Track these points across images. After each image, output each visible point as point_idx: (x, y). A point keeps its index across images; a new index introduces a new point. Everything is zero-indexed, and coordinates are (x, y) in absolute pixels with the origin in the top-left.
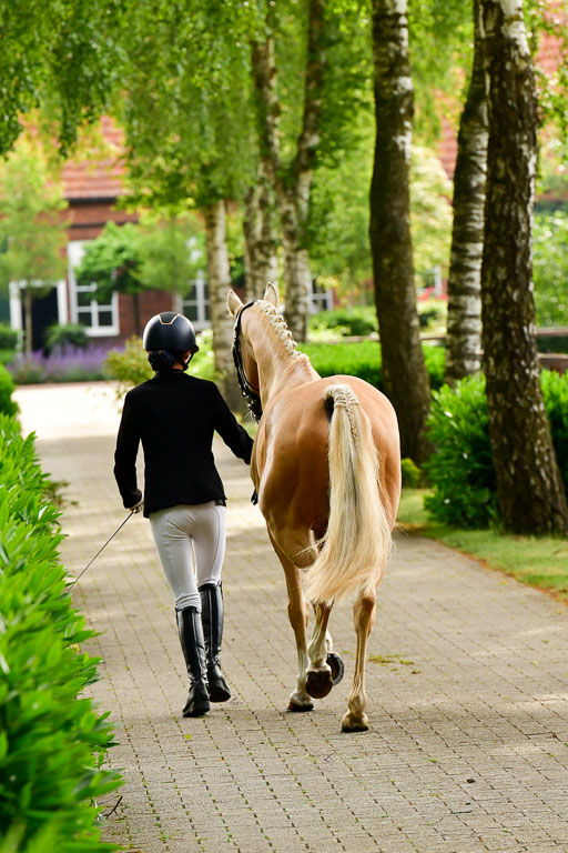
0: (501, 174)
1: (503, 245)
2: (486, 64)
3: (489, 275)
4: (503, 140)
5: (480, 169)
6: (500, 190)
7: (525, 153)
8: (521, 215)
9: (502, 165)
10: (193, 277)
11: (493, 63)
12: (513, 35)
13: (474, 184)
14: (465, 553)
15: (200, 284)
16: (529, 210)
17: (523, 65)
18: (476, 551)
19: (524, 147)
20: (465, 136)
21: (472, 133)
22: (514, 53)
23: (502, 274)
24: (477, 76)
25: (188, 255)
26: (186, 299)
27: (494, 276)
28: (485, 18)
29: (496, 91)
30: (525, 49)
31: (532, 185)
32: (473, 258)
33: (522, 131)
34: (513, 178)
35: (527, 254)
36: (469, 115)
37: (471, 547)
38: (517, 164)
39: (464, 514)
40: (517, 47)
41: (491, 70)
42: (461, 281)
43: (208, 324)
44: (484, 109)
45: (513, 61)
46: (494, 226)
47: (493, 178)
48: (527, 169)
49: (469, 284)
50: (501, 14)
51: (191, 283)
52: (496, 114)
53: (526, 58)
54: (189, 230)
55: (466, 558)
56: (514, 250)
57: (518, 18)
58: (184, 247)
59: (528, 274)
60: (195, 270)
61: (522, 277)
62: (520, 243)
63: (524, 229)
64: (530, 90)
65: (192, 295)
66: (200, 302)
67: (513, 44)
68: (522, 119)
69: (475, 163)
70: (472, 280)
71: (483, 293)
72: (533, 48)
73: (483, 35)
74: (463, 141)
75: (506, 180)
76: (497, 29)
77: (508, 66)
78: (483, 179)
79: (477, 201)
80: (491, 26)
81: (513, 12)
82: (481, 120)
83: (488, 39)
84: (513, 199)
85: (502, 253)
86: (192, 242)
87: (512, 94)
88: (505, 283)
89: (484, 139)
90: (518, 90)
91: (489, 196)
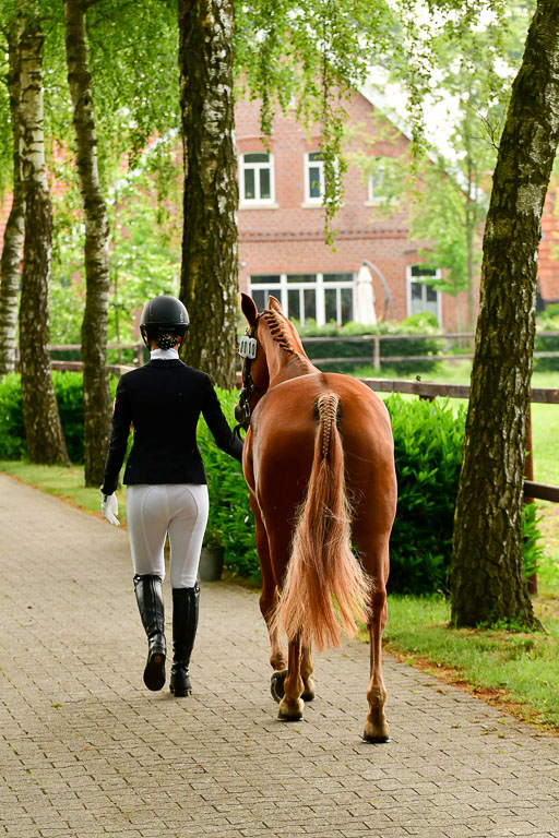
0: (32, 258)
1: (30, 298)
2: (24, 196)
3: (24, 315)
4: (33, 239)
5: (16, 255)
6: (31, 267)
7: (46, 247)
8: (43, 282)
9: (32, 253)
11: (28, 196)
12: (39, 180)
13: (13, 263)
14: (9, 474)
16: (47, 278)
17: (45, 197)
18: (14, 473)
19: (45, 243)
20: (8, 236)
21: (12, 234)
22: (40, 190)
23: (31, 315)
24: (17, 201)
27: (27, 316)
28: (24, 170)
29: (29, 211)
30: (46, 188)
31: (49, 265)
32: (12, 305)
33: (44, 234)
34: (39, 261)
35: (45, 304)
36: (12, 224)
37: (12, 471)
38: (41, 252)
39: (6, 452)
40: (42, 187)
41: (26, 199)
42: (5, 319)
44: (21, 222)
45: (39, 195)
46: (27, 288)
47: (26, 261)
48: (46, 256)
49: (9, 320)
50: (33, 168)
52: (29, 225)
53: (47, 193)
55: (9, 477)
56: (38, 302)
57: (42, 170)
59: (46, 316)
61: (43, 317)
62: (42, 298)
63: (44, 290)
64: (49, 211)
67: (39, 185)
68: (44, 226)
69: (13, 251)
70: (10, 318)
71: (21, 325)
72: (50, 186)
73: (22, 179)
74: (6, 239)
75: (34, 262)
76: (31, 176)
77: (37, 197)
78: (18, 260)
79: (14, 273)
80: (27, 174)
81: (40, 167)
82: (17, 227)
83: (25, 182)
84: (38, 273)
85: (31, 303)
87: (38, 213)
88: (33, 320)
89: (21, 239)
90: (42, 211)
91: (24, 270)
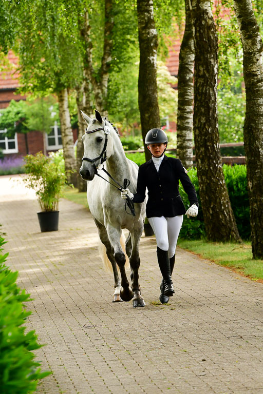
0: (201, 73)
1: (203, 106)
2: (193, 22)
3: (197, 121)
4: (202, 57)
5: (190, 71)
6: (201, 81)
7: (212, 63)
8: (211, 92)
9: (201, 69)
10: (53, 125)
11: (196, 21)
12: (205, 8)
13: (188, 78)
14: (190, 251)
15: (56, 128)
16: (215, 90)
17: (210, 22)
19: (212, 60)
20: (182, 56)
21: (186, 54)
22: (206, 16)
23: (203, 120)
24: (188, 26)
25: (50, 114)
26: (49, 135)
27: (199, 121)
29: (198, 34)
30: (211, 14)
31: (216, 78)
32: (188, 113)
33: (210, 53)
34: (207, 75)
35: (215, 110)
36: (185, 45)
38: (209, 68)
39: (188, 233)
40: (207, 13)
41: (195, 25)
42: (183, 124)
43: (61, 146)
44: (192, 43)
45: (206, 20)
46: (199, 98)
47: (197, 75)
48: (214, 71)
49: (187, 125)
51: (51, 127)
52: (198, 45)
53: (212, 19)
54: (50, 102)
55: (190, 254)
56: (208, 109)
58: (48, 110)
59: (216, 120)
60: (54, 121)
61: (213, 121)
62: (211, 105)
63: (213, 99)
64: (214, 33)
65: (52, 133)
66: (56, 136)
67: (205, 12)
68: (211, 47)
69: (188, 68)
70: (188, 123)
71: (195, 129)
73: (191, 8)
74: (181, 58)
75: (204, 76)
76: (197, 6)
77: (203, 23)
78: (192, 75)
79: (190, 86)
80: (194, 4)
82: (190, 48)
83: (193, 10)
84: (207, 85)
85: (203, 110)
86: (51, 108)
87: (205, 35)
88: (205, 124)
89: (192, 57)
90: (208, 34)
91: (196, 84)
